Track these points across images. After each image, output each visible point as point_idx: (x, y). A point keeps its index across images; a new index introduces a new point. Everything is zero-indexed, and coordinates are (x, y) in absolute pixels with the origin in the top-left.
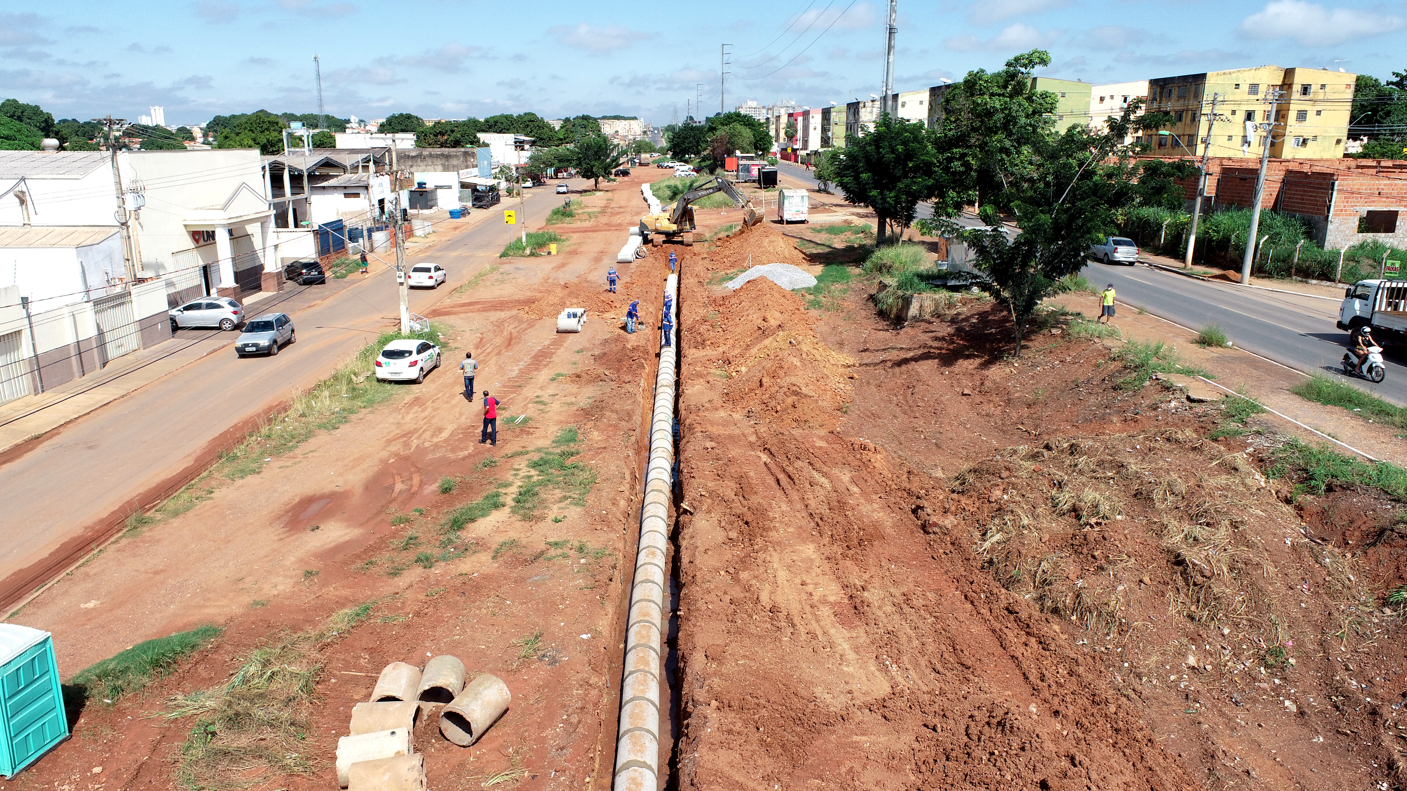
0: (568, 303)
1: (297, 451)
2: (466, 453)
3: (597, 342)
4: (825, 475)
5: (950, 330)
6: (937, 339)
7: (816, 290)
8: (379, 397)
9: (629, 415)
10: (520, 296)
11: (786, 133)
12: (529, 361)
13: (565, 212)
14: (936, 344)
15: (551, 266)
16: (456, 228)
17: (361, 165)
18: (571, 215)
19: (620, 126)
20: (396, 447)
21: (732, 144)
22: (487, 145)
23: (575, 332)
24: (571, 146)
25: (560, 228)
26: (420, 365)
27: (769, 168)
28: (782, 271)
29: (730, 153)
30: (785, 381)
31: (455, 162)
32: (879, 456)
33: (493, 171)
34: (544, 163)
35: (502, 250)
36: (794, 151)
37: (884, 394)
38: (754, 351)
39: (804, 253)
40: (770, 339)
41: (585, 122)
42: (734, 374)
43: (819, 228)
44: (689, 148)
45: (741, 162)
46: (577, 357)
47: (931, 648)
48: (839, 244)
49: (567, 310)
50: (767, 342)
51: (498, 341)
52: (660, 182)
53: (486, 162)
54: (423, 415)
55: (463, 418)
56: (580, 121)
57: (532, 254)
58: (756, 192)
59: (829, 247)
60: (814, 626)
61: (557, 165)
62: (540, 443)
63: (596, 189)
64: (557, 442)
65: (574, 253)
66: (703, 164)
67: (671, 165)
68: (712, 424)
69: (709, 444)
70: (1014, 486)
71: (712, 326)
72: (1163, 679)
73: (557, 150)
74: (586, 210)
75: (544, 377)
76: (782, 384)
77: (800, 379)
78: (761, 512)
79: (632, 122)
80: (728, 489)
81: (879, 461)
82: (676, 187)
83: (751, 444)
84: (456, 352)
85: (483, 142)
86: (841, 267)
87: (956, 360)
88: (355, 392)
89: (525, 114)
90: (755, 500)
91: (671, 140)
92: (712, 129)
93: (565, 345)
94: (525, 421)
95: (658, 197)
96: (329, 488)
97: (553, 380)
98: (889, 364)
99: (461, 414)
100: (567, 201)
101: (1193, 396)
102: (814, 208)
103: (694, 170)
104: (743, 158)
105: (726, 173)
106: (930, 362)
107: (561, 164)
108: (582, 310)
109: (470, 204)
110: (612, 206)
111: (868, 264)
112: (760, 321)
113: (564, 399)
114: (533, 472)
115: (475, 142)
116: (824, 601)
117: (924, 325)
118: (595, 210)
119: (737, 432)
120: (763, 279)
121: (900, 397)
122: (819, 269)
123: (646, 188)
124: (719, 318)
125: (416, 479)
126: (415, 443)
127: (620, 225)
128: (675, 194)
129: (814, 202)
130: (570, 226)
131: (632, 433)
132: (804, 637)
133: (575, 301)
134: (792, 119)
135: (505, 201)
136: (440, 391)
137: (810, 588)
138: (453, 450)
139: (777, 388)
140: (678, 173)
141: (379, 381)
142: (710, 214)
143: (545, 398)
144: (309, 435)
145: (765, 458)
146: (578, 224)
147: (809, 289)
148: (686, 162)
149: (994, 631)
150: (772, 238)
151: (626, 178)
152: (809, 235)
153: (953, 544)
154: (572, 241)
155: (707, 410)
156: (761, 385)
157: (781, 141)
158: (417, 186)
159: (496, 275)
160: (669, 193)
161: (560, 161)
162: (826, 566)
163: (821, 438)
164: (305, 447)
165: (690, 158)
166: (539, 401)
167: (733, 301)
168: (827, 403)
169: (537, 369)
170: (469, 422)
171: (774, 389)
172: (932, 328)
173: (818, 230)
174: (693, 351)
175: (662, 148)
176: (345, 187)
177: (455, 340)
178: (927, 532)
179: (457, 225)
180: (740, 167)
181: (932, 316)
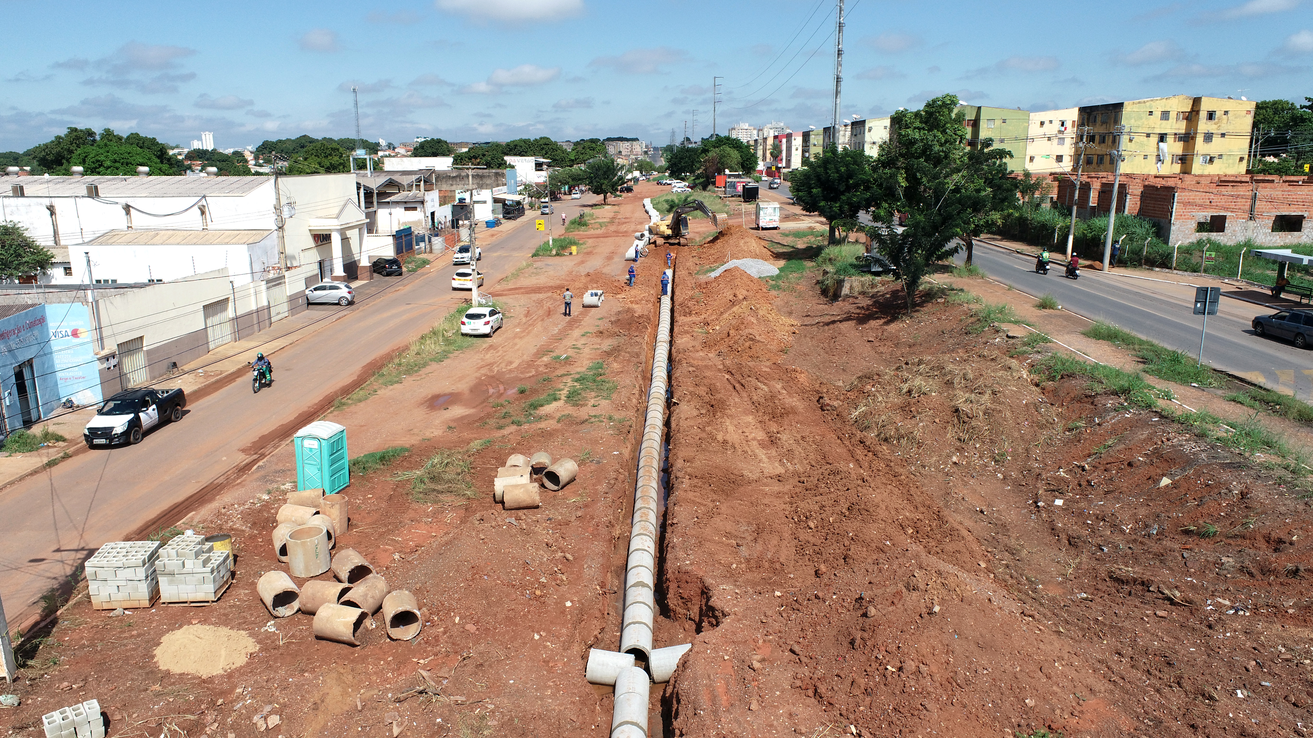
0: (590, 287)
1: (420, 372)
2: (531, 374)
3: (612, 313)
4: (765, 384)
5: (869, 302)
6: (858, 308)
7: (778, 277)
8: (465, 344)
9: (638, 355)
10: (552, 283)
11: (771, 154)
12: (565, 325)
13: (580, 222)
14: (858, 311)
15: (574, 263)
16: (493, 235)
17: (415, 184)
18: (585, 225)
19: (624, 147)
20: (483, 371)
21: (722, 164)
22: (513, 167)
23: (596, 306)
24: (583, 167)
25: (577, 235)
26: (491, 324)
27: (752, 184)
28: (752, 264)
29: (720, 171)
30: (745, 332)
31: (488, 181)
32: (802, 375)
33: (519, 189)
34: (560, 181)
35: (534, 252)
36: (778, 169)
37: (814, 342)
38: (726, 315)
39: (772, 252)
40: (737, 307)
41: (594, 145)
42: (711, 331)
43: (787, 232)
44: (685, 166)
45: (729, 180)
46: (599, 322)
47: (812, 456)
48: (801, 245)
49: (590, 292)
50: (735, 309)
51: (541, 312)
52: (659, 197)
53: (513, 181)
54: (498, 354)
55: (525, 356)
56: (589, 144)
57: (558, 255)
58: (740, 205)
59: (793, 247)
60: (747, 448)
61: (571, 183)
62: (579, 370)
63: (605, 203)
64: (590, 369)
65: (589, 253)
66: (697, 181)
67: (668, 182)
68: (694, 359)
69: (691, 369)
70: (879, 383)
71: (697, 302)
72: (937, 468)
73: (571, 170)
74: (597, 220)
75: (576, 334)
76: (742, 334)
77: (756, 331)
78: (722, 402)
79: (634, 143)
80: (702, 391)
81: (802, 378)
82: (672, 201)
83: (719, 370)
84: (512, 319)
85: (509, 164)
86: (800, 261)
87: (868, 320)
88: (448, 342)
89: (541, 138)
90: (718, 396)
91: (669, 161)
92: (705, 151)
93: (590, 315)
94: (567, 358)
95: (658, 210)
96: (448, 391)
97: (583, 335)
98: (822, 324)
99: (523, 354)
100: (582, 213)
101: (1010, 334)
102: (786, 218)
103: (688, 187)
104: (730, 176)
105: (717, 189)
106: (850, 322)
107: (574, 181)
108: (601, 292)
109: (501, 216)
110: (619, 217)
111: (820, 259)
112: (732, 296)
113: (592, 347)
114: (576, 384)
115: (502, 164)
116: (754, 439)
117: (851, 300)
118: (605, 220)
119: (711, 363)
120: (736, 268)
121: (826, 345)
122: (782, 263)
123: (647, 202)
124: (702, 296)
125: (501, 387)
126: (496, 369)
127: (626, 232)
128: (672, 206)
129: (787, 213)
130: (585, 233)
131: (639, 365)
132: (740, 453)
133: (595, 285)
134: (777, 142)
135: (529, 214)
136: (506, 342)
137: (747, 434)
138: (522, 373)
139: (739, 337)
140: (675, 189)
141: (463, 335)
142: (701, 223)
143: (579, 346)
144: (425, 365)
145: (727, 376)
146: (592, 232)
147: (773, 277)
148: (683, 179)
149: (849, 450)
150: (747, 239)
151: (630, 194)
152: (779, 239)
153: (837, 415)
154: (588, 245)
155: (691, 351)
156: (729, 335)
157: (768, 160)
158: (458, 201)
159: (531, 270)
160: (667, 206)
161: (573, 180)
162: (758, 425)
163: (766, 367)
164: (423, 371)
165: (686, 176)
166: (574, 347)
167: (714, 285)
168: (774, 346)
169: (571, 330)
170: (529, 359)
171: (736, 338)
172: (857, 301)
173: (786, 235)
174: (683, 318)
175: (661, 167)
176: (406, 202)
177: (509, 312)
178: (823, 410)
179: (493, 232)
180: (728, 184)
181: (860, 294)
